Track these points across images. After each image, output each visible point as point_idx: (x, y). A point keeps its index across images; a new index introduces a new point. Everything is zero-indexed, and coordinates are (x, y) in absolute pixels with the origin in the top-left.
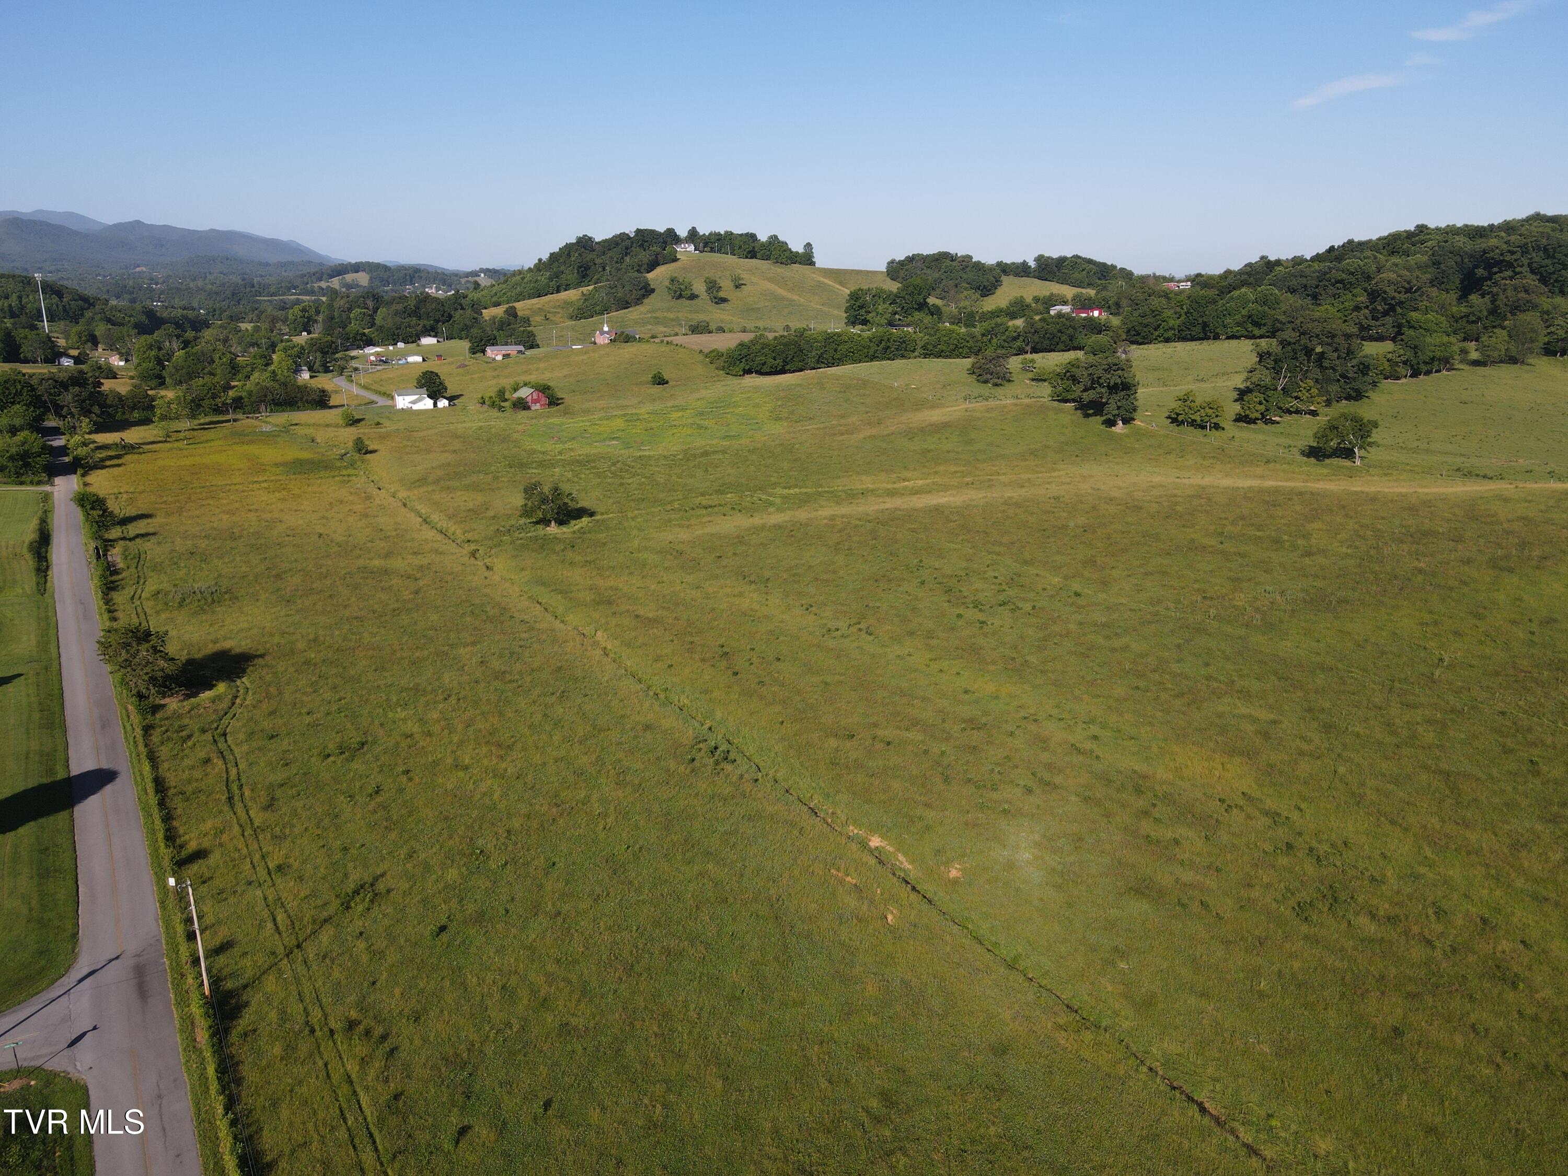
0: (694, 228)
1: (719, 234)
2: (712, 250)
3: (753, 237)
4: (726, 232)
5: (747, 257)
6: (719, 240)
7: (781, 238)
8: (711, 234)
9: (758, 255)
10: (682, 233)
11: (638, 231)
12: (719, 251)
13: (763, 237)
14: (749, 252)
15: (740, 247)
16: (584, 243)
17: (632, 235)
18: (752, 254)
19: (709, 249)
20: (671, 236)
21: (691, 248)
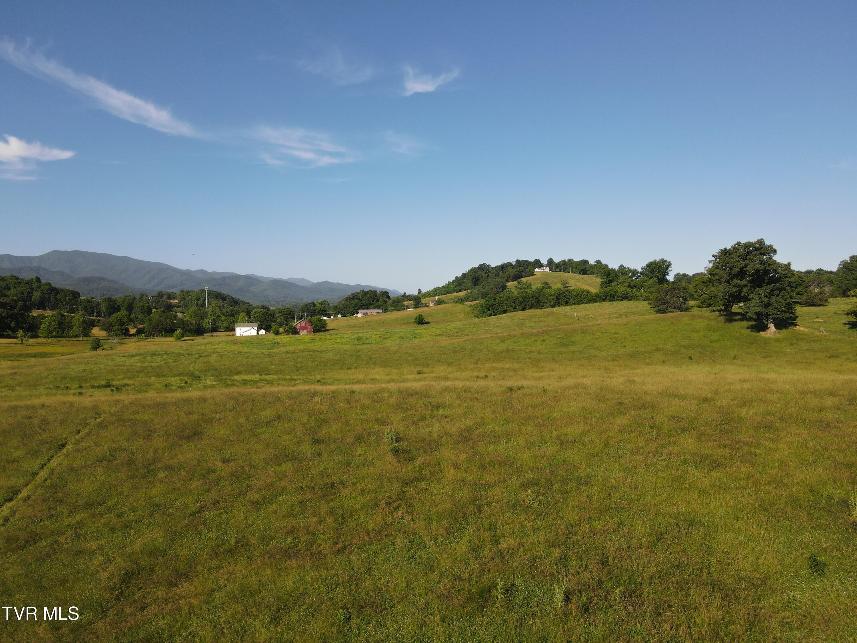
0: (551, 259)
1: (565, 261)
2: (561, 271)
3: (586, 262)
4: (569, 259)
5: (580, 274)
6: (565, 264)
7: (604, 262)
8: (560, 262)
9: (588, 272)
10: (544, 262)
11: (518, 261)
12: (565, 271)
13: (592, 262)
14: (581, 270)
15: (576, 268)
16: (483, 268)
17: (514, 264)
18: (584, 272)
19: (559, 270)
20: (537, 264)
21: (548, 269)
